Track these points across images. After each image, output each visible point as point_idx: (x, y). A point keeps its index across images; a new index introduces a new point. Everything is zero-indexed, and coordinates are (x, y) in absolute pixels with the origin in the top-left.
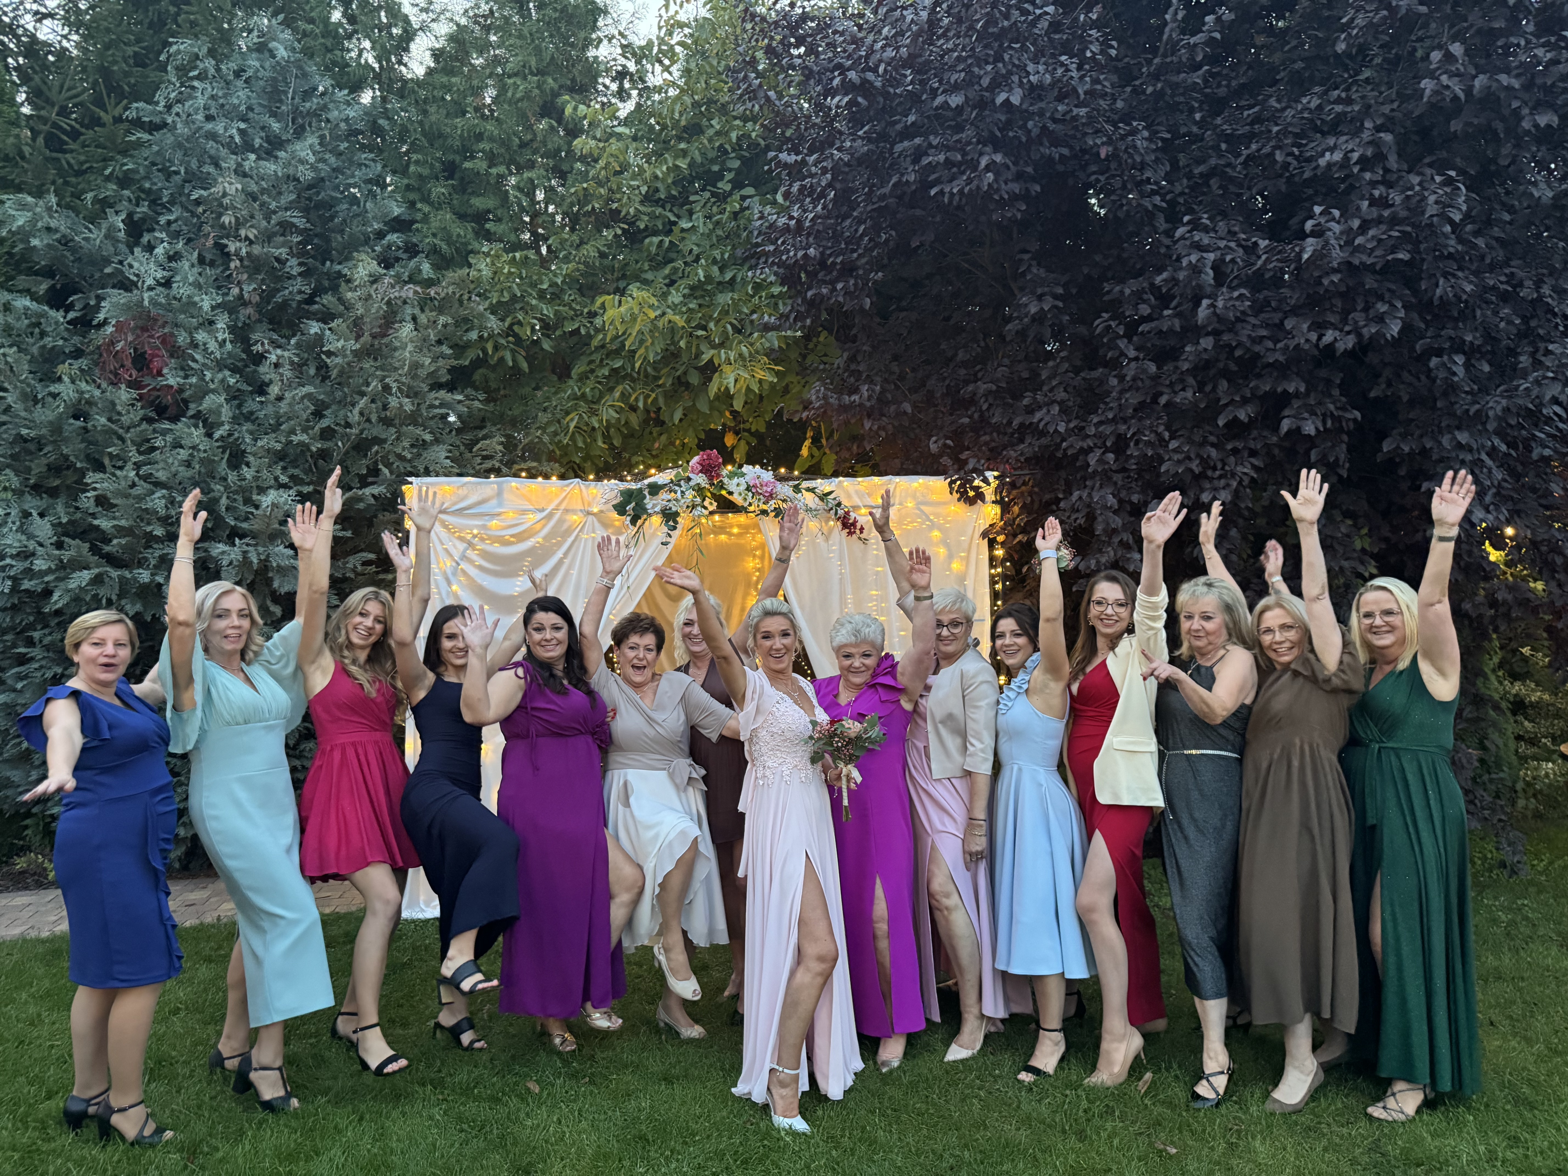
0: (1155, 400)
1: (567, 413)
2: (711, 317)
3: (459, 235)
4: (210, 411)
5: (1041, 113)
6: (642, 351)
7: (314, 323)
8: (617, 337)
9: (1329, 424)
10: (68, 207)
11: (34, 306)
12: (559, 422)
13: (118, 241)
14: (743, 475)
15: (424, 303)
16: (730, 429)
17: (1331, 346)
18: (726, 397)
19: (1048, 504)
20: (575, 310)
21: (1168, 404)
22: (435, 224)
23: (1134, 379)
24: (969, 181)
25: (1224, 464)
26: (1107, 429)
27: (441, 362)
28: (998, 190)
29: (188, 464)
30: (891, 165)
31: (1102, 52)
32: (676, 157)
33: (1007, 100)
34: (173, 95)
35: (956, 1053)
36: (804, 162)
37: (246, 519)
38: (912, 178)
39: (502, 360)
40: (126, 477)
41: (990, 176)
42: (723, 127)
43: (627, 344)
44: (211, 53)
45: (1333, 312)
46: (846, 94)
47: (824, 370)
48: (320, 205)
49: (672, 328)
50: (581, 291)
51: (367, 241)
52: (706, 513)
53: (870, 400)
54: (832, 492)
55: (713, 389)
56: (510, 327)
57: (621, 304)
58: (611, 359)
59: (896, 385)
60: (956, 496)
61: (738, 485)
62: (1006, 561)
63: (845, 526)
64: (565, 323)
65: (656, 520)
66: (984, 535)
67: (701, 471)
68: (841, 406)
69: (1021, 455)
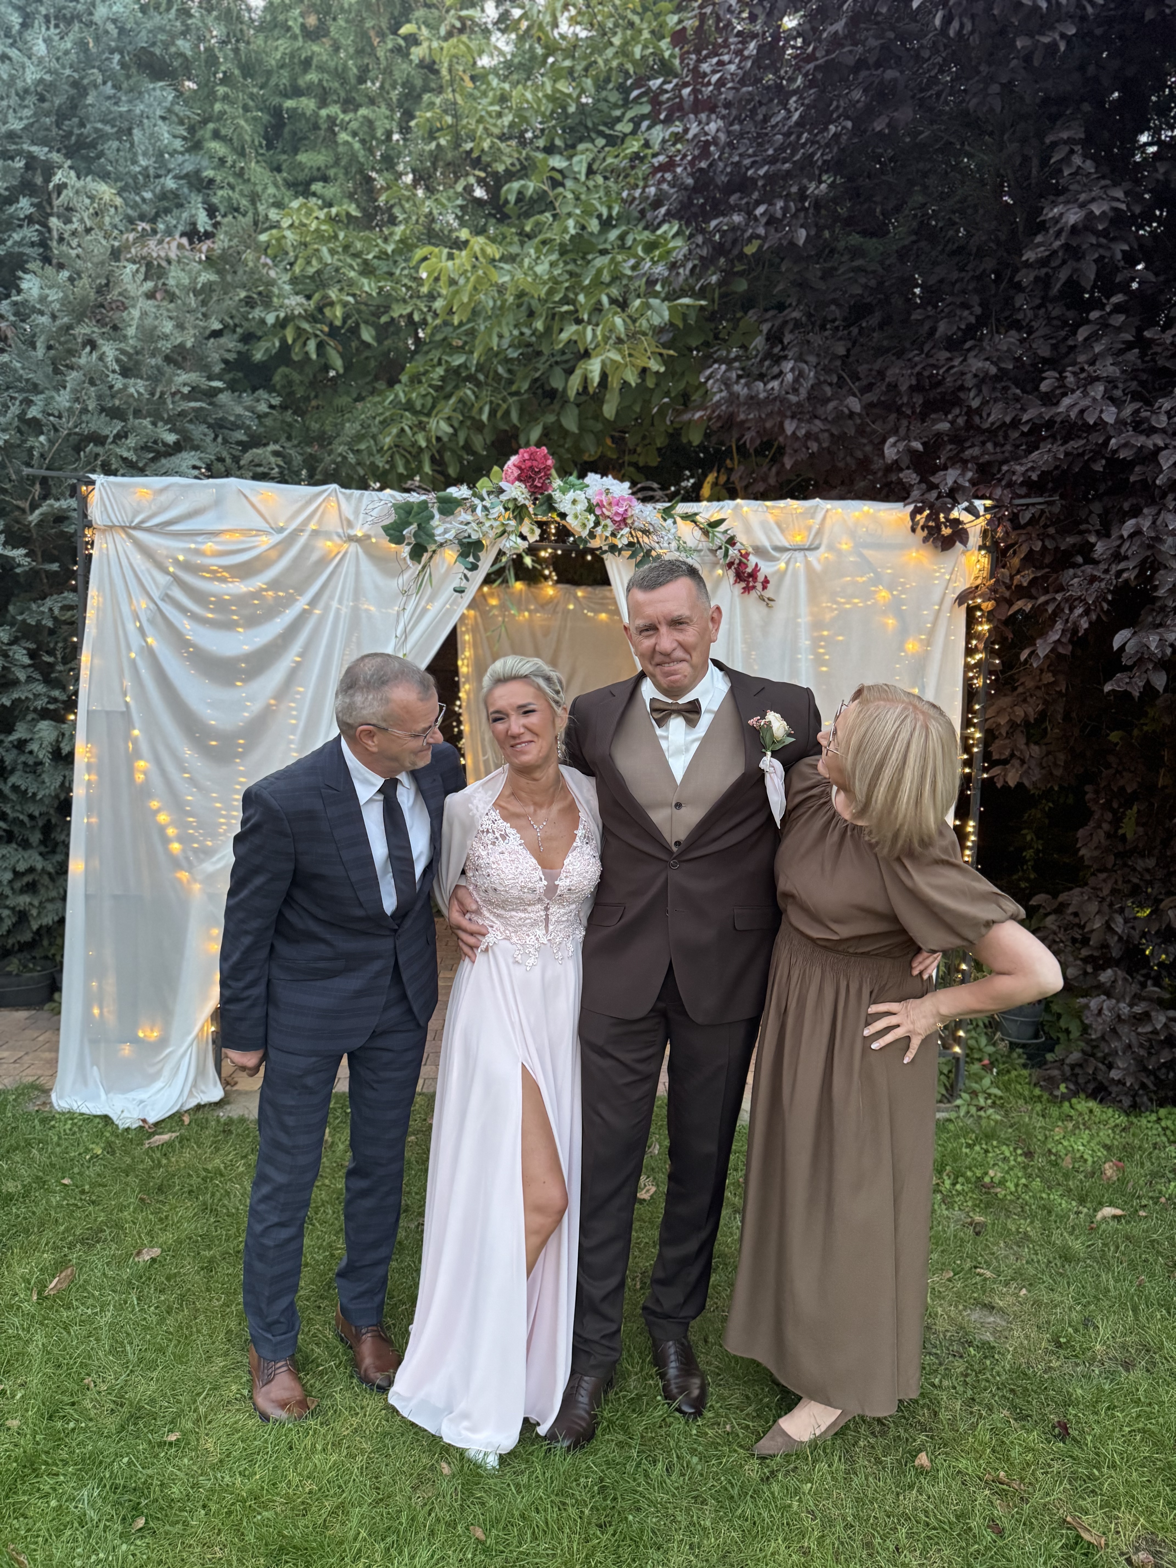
6: (481, 334)
14: (584, 488)
52: (523, 545)
53: (795, 391)
54: (722, 521)
55: (575, 383)
56: (320, 309)
57: (451, 257)
58: (451, 355)
59: (840, 377)
60: (921, 534)
61: (574, 502)
62: (993, 643)
63: (740, 576)
64: (394, 306)
65: (450, 555)
66: (961, 599)
67: (519, 479)
68: (752, 398)
69: (1033, 469)
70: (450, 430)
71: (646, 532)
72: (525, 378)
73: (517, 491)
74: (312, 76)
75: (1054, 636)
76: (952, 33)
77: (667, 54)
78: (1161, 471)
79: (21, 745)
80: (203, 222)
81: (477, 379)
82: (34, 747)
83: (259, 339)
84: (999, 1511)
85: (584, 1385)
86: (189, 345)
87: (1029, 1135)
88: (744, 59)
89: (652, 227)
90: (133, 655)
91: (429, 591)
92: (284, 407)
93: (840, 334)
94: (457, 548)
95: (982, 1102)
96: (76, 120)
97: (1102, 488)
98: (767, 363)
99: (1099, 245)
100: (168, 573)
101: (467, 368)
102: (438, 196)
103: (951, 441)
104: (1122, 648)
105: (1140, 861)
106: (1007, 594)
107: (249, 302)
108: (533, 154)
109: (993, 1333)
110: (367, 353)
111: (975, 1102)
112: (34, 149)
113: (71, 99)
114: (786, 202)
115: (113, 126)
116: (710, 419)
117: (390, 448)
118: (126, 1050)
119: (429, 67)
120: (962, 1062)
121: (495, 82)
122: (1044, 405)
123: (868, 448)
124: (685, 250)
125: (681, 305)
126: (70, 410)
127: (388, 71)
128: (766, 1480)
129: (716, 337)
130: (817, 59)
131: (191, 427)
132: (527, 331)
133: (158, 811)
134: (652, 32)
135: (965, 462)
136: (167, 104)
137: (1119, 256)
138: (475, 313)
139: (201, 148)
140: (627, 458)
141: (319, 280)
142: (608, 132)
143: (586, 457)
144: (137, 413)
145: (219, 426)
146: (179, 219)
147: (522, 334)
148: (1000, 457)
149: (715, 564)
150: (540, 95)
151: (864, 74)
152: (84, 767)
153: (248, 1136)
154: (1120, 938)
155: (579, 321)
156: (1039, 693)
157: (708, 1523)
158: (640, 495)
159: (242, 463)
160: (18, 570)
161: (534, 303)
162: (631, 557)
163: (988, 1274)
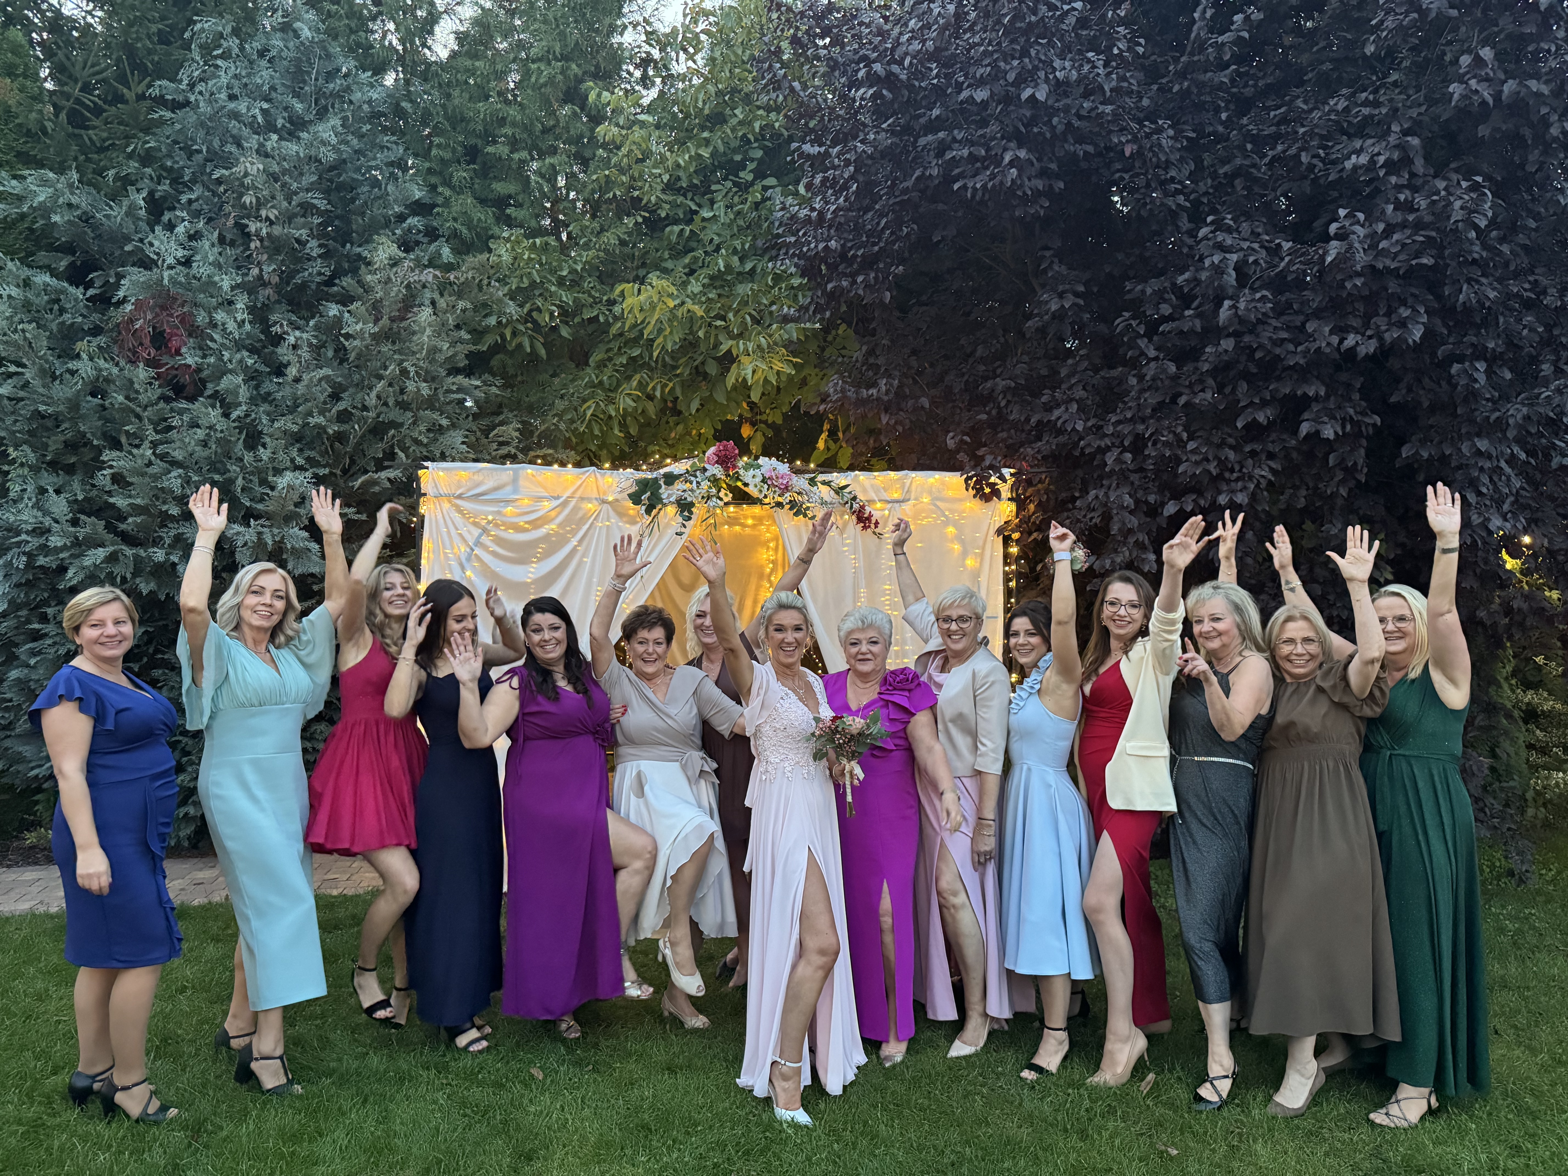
0: (1174, 400)
1: (585, 401)
2: (730, 307)
3: (479, 220)
4: (227, 391)
5: (1067, 109)
6: (660, 340)
7: (334, 306)
8: (635, 325)
9: (1348, 427)
10: (90, 184)
11: (53, 282)
12: (576, 410)
13: (139, 219)
14: (759, 467)
15: (443, 287)
16: (747, 420)
17: (1352, 350)
18: (743, 387)
19: (1064, 502)
20: (594, 298)
21: (1187, 404)
22: (456, 209)
23: (1153, 379)
24: (993, 177)
25: (1242, 467)
26: (1126, 429)
27: (459, 347)
28: (1022, 186)
29: (205, 444)
30: (914, 159)
31: (1129, 49)
32: (698, 146)
33: (1033, 96)
34: (196, 74)
35: (960, 1049)
36: (827, 154)
37: (262, 500)
38: (935, 172)
39: (520, 346)
40: (143, 455)
41: (1014, 171)
42: (746, 116)
43: (646, 333)
44: (236, 32)
45: (1356, 316)
46: (871, 86)
47: (842, 363)
48: (341, 187)
49: (691, 317)
50: (600, 279)
51: (387, 224)
52: (721, 504)
53: (887, 394)
54: (847, 485)
55: (731, 378)
57: (640, 292)
60: (972, 492)
61: (753, 476)
62: (1021, 559)
63: (860, 520)
65: (672, 510)
66: (999, 531)
67: (716, 462)
68: (859, 400)
69: (1039, 451)
70: (634, 404)
71: (800, 494)
73: (716, 469)
80: (446, 255)
91: (658, 533)
94: (676, 506)
100: (480, 527)
103: (988, 427)
106: (1027, 528)
114: (876, 274)
117: (589, 418)
122: (1044, 412)
126: (376, 406)
127: (566, 129)
132: (691, 338)
144: (420, 405)
147: (687, 339)
148: (1019, 441)
149: (844, 512)
155: (730, 333)
159: (490, 435)
161: (696, 318)
162: (790, 509)
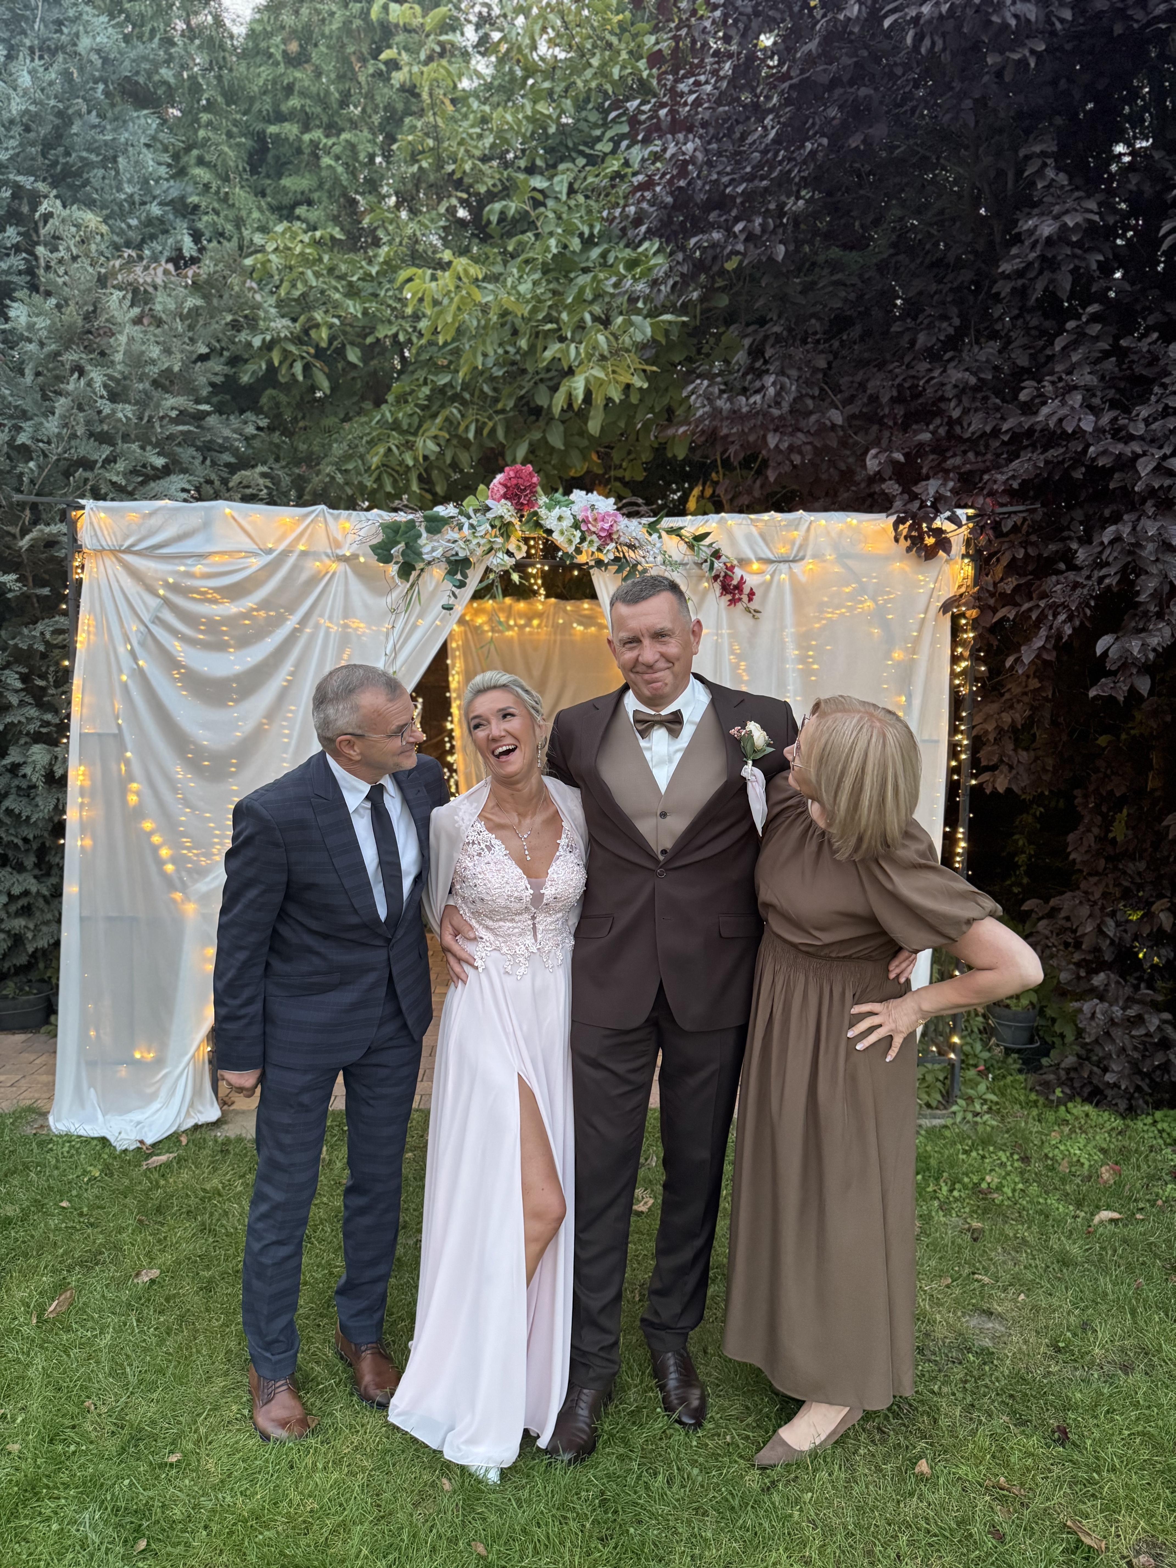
1: (373, 445)
2: (563, 304)
6: (467, 354)
14: (569, 505)
52: (510, 562)
53: (778, 404)
54: (707, 535)
55: (559, 401)
56: (306, 331)
57: (434, 278)
58: (436, 374)
59: (822, 390)
60: (904, 544)
61: (560, 518)
62: (979, 650)
63: (726, 589)
64: (379, 327)
65: (438, 572)
66: (946, 607)
67: (505, 496)
68: (735, 412)
69: (1013, 477)
70: (437, 449)
71: (632, 547)
72: (510, 396)
73: (503, 509)
74: (294, 102)
75: (1038, 643)
76: (923, 51)
77: (645, 74)
78: (1140, 478)
79: (14, 769)
80: (188, 247)
81: (463, 398)
82: (28, 770)
83: (246, 361)
84: (999, 1517)
85: (584, 1397)
86: (176, 369)
87: (1027, 1140)
88: (720, 79)
89: (633, 245)
90: (124, 678)
91: (418, 609)
92: (271, 429)
93: (821, 347)
94: (444, 566)
95: (978, 1108)
96: (61, 149)
97: (1083, 496)
98: (749, 377)
99: (1075, 256)
100: (158, 596)
101: (452, 387)
102: (421, 218)
103: (933, 451)
104: (1105, 653)
105: (1131, 865)
106: (992, 602)
107: (236, 326)
108: (514, 174)
109: (992, 1338)
110: (353, 374)
111: (971, 1108)
112: (19, 178)
113: (56, 128)
114: (765, 219)
115: (98, 155)
116: (693, 434)
117: (378, 468)
118: (123, 1071)
119: (410, 91)
120: (957, 1069)
121: (475, 105)
122: (1024, 414)
123: (851, 460)
124: (666, 267)
125: (663, 322)
126: (59, 436)
127: (370, 96)
128: (766, 1490)
129: (699, 352)
130: (791, 78)
131: (179, 450)
132: (512, 350)
133: (151, 833)
134: (631, 52)
135: (947, 472)
136: (152, 132)
137: (1094, 266)
138: (460, 332)
139: (186, 174)
140: (612, 473)
141: (304, 303)
142: (588, 151)
143: (572, 473)
144: (126, 438)
145: (207, 449)
146: (164, 245)
147: (506, 352)
148: (981, 466)
149: (701, 578)
150: (520, 116)
151: (839, 91)
152: (77, 790)
153: (246, 1155)
154: (1112, 942)
155: (562, 339)
156: (1026, 699)
157: (709, 1535)
158: (625, 511)
159: (231, 484)
160: (10, 595)
161: (518, 322)
162: (617, 572)
163: (986, 1280)
